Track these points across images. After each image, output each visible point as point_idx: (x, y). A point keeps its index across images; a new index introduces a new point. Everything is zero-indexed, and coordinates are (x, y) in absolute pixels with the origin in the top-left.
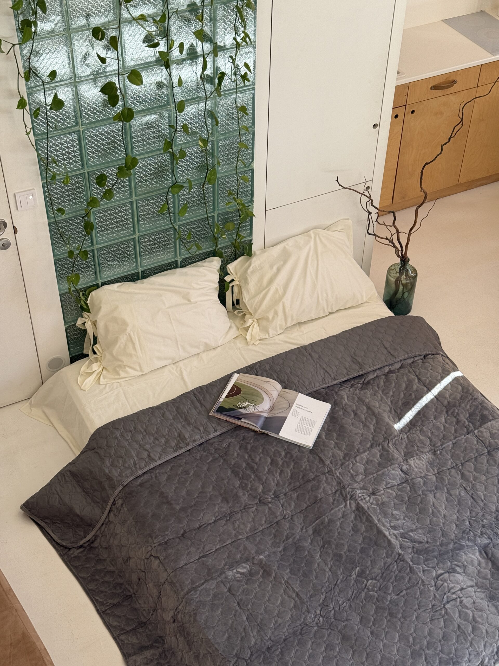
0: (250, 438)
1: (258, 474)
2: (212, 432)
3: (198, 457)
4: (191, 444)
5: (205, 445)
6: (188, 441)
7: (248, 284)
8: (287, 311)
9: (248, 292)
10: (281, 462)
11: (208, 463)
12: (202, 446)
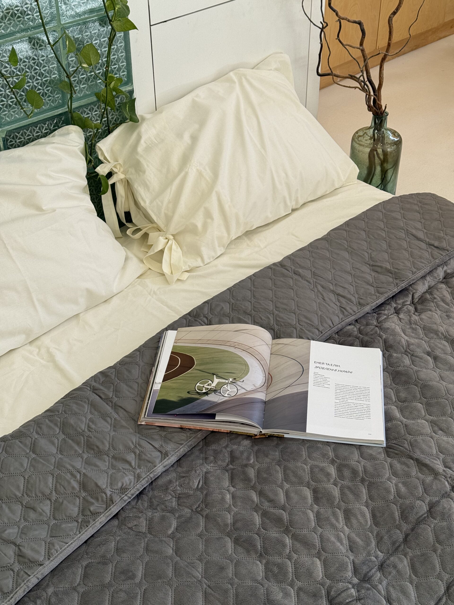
0: (245, 454)
1: (298, 532)
2: (157, 461)
3: (143, 528)
4: (116, 498)
5: (150, 494)
6: (109, 493)
7: (144, 172)
8: (227, 207)
9: (146, 186)
10: (336, 492)
11: (172, 536)
12: (145, 498)
